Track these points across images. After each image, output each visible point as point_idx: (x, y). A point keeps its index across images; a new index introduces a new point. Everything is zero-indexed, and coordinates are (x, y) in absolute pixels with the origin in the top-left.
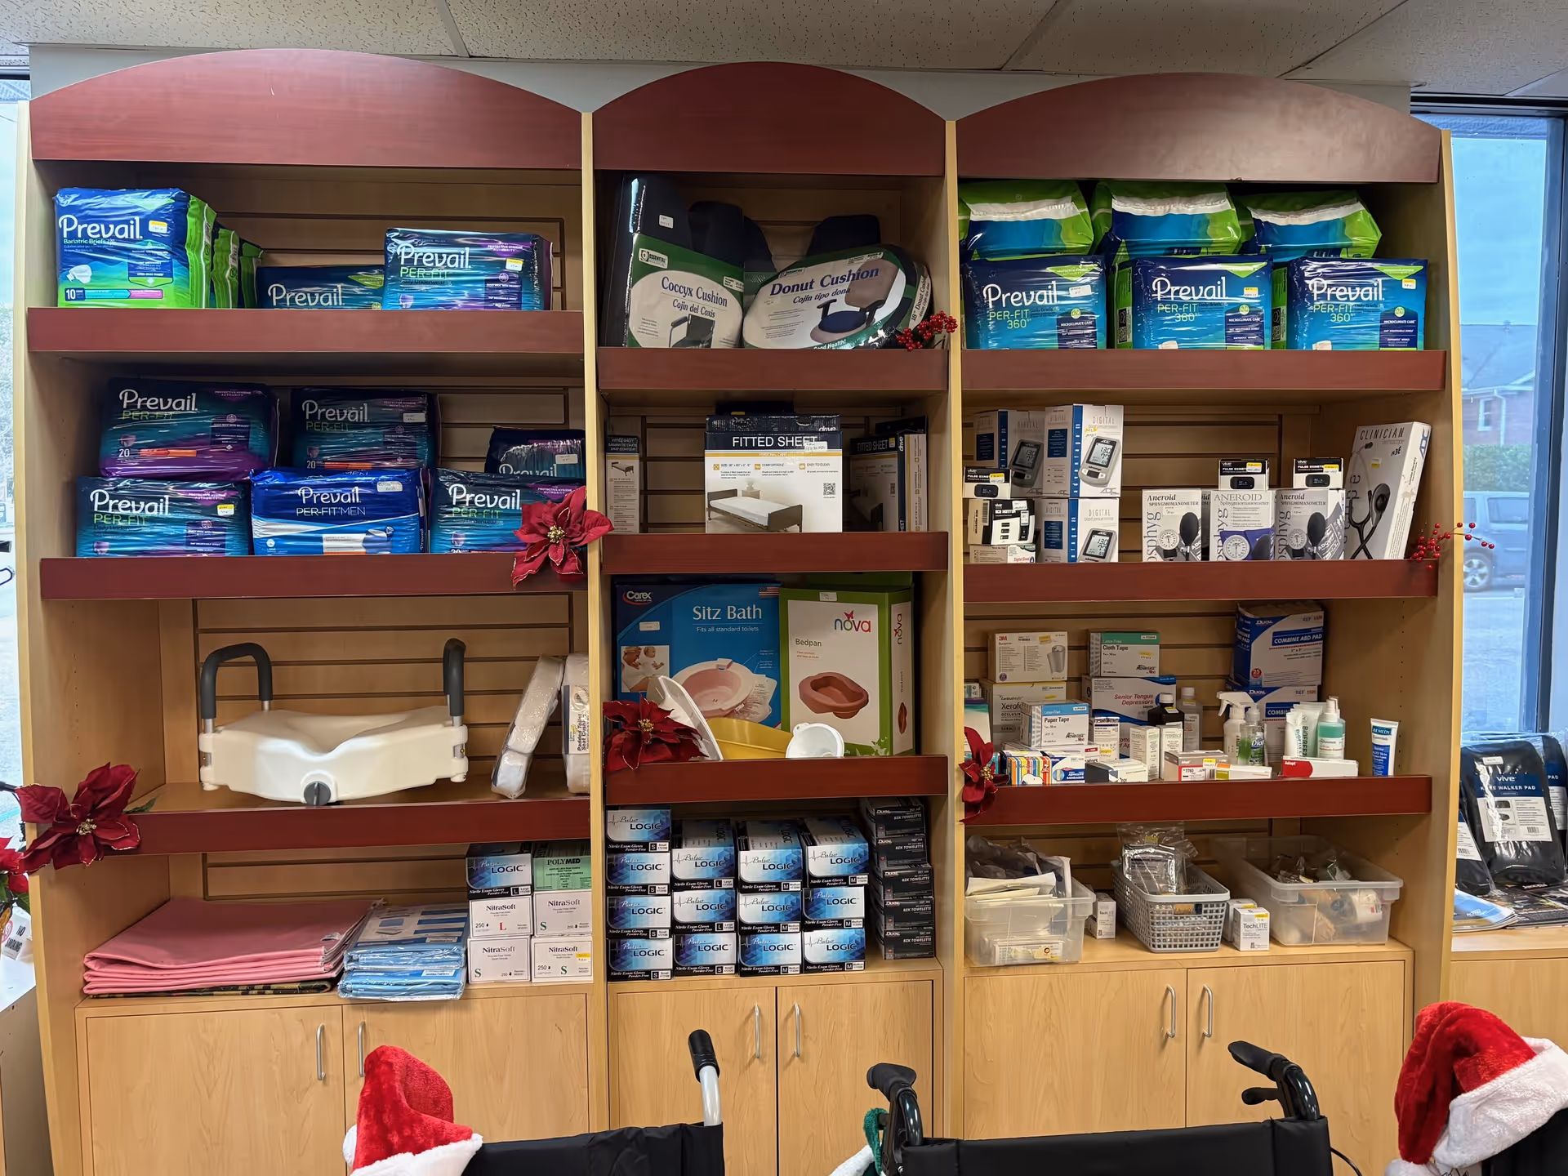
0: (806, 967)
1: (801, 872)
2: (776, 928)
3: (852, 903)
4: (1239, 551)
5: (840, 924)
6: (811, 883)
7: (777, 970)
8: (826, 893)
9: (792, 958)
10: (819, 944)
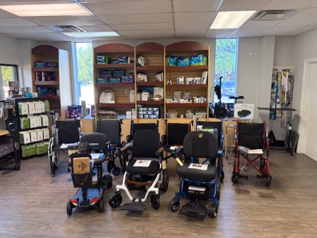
0: (153, 118)
1: (153, 110)
3: (158, 113)
5: (156, 115)
7: (151, 118)
8: (155, 112)
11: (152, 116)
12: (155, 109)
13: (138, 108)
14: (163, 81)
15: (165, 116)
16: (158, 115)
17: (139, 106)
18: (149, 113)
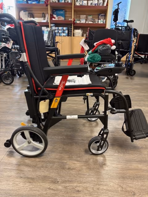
0: (64, 36)
1: (63, 29)
2: (62, 33)
3: (67, 32)
4: (94, 5)
5: (66, 33)
6: (64, 30)
7: (62, 36)
8: (65, 31)
9: (63, 35)
10: (64, 34)
11: (63, 34)
12: (65, 28)
13: (51, 27)
14: (72, 2)
15: (72, 35)
16: (67, 34)
17: (52, 25)
18: (60, 31)
